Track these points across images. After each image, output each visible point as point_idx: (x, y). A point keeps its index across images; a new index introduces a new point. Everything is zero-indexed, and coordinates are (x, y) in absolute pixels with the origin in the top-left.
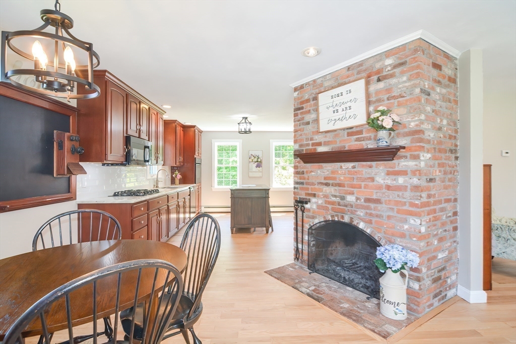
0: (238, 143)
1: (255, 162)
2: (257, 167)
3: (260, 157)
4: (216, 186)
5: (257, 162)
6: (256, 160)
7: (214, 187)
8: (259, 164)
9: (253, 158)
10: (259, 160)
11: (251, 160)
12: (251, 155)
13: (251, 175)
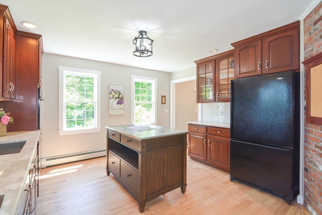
0: (96, 75)
1: (116, 98)
2: (118, 104)
3: (121, 92)
4: (65, 128)
5: (119, 98)
6: (117, 96)
7: (62, 130)
8: (121, 101)
9: (113, 93)
10: (120, 96)
11: (111, 96)
12: (112, 90)
13: (111, 112)
